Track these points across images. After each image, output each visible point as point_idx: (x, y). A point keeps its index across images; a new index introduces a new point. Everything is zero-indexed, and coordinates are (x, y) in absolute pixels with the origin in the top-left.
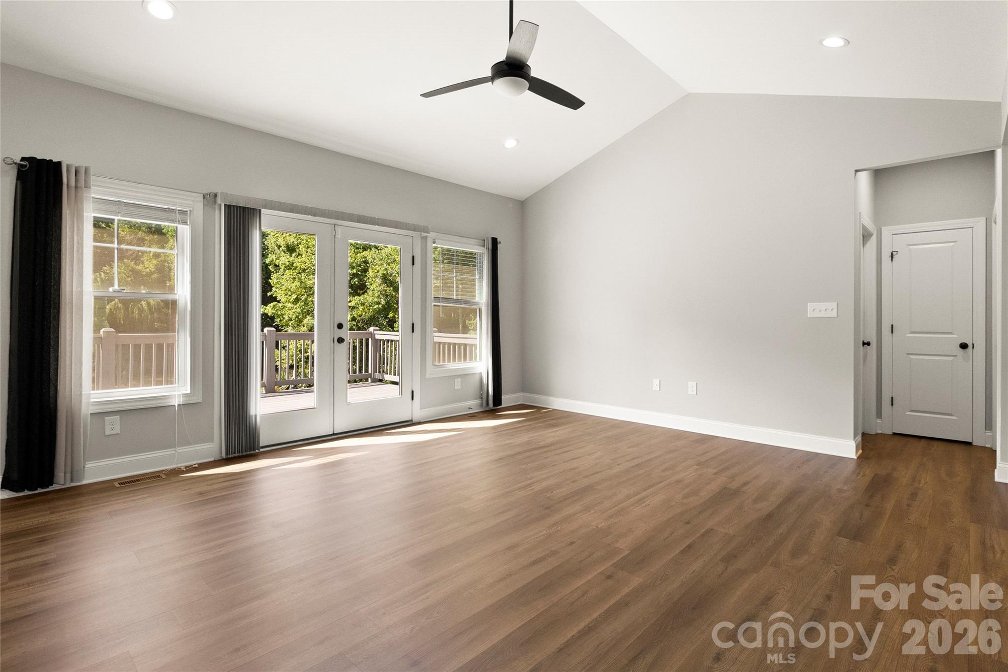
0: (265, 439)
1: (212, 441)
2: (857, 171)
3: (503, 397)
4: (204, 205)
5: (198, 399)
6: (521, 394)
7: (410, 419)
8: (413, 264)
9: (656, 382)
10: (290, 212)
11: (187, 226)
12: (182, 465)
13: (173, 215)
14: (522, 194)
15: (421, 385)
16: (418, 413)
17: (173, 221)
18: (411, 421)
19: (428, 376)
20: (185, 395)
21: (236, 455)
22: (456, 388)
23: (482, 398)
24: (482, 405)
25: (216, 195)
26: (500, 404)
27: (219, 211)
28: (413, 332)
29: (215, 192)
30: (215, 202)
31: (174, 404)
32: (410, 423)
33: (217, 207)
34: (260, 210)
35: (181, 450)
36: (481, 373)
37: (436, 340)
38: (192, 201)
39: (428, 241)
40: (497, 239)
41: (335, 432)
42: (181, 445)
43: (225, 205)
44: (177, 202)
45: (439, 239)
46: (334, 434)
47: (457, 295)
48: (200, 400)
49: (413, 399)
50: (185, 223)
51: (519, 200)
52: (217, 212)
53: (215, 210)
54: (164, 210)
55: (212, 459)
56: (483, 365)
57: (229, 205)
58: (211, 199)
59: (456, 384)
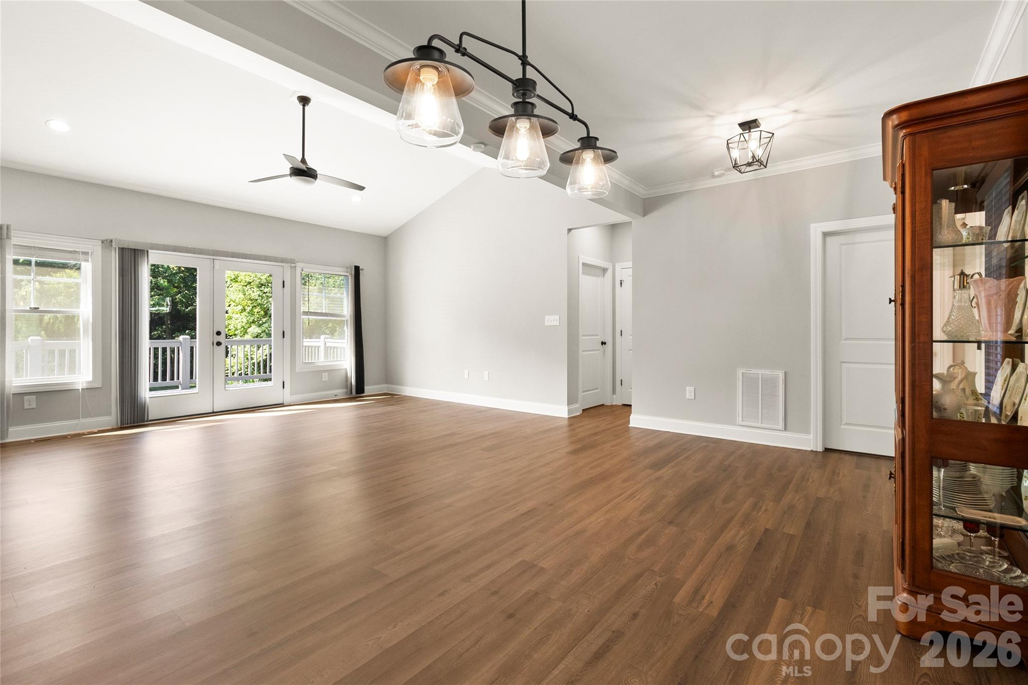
0: (153, 414)
1: (109, 414)
2: (570, 230)
3: (366, 388)
4: (102, 247)
5: (98, 384)
6: (385, 385)
7: (282, 402)
8: (284, 287)
9: (466, 372)
10: (173, 251)
11: (88, 263)
12: (85, 431)
13: (77, 255)
14: (384, 233)
15: (291, 377)
16: (287, 397)
17: (77, 260)
18: (283, 404)
19: (297, 370)
20: (89, 382)
21: (129, 425)
22: (323, 380)
23: (347, 388)
24: (347, 393)
25: (111, 241)
26: (363, 392)
27: (115, 252)
28: (284, 337)
29: (111, 238)
30: (111, 246)
31: (78, 388)
32: (281, 405)
33: (113, 249)
34: (148, 251)
35: (83, 421)
36: (346, 369)
37: (305, 344)
38: (93, 245)
39: (297, 270)
40: (359, 267)
41: (215, 411)
42: (84, 417)
43: (119, 248)
44: (80, 246)
45: (305, 268)
46: (213, 412)
47: (325, 309)
48: (100, 386)
49: (284, 388)
50: (87, 261)
51: (381, 237)
52: (113, 252)
53: (111, 251)
54: (71, 252)
55: (111, 428)
56: (348, 364)
57: (122, 248)
58: (107, 243)
59: (323, 377)
